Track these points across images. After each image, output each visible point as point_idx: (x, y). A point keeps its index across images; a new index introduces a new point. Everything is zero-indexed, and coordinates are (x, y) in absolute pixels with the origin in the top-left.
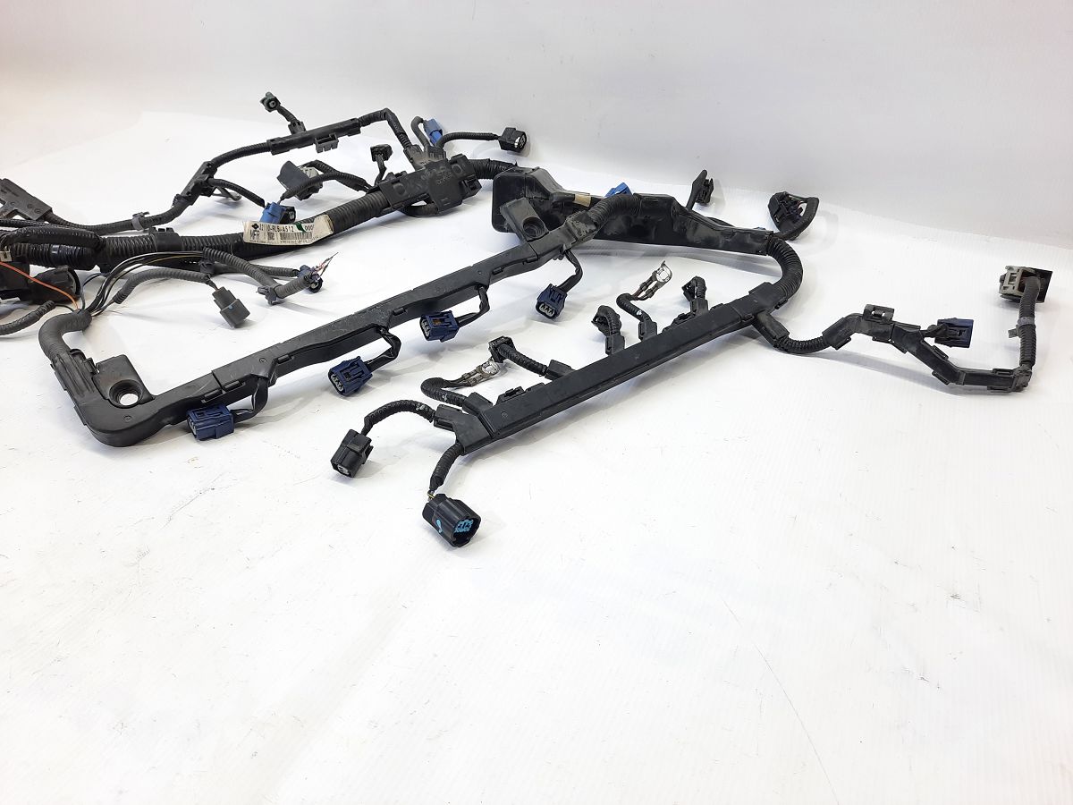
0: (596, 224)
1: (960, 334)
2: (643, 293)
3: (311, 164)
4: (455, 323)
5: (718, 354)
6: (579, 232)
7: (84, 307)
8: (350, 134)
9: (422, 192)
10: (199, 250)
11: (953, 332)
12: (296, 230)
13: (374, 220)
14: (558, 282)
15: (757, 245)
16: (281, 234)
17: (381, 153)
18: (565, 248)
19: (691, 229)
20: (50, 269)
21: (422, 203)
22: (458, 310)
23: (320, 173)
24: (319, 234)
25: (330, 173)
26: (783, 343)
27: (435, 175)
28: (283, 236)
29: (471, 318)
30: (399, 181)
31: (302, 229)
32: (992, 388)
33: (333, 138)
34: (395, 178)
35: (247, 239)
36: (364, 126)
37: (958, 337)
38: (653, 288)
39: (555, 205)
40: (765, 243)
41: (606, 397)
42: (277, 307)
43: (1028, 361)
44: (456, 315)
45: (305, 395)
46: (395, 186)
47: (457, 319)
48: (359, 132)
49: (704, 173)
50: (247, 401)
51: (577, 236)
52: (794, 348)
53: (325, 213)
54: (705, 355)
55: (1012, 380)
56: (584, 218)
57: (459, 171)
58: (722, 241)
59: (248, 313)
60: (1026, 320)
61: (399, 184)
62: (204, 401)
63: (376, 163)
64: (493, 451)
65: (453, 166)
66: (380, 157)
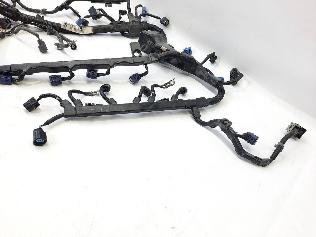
0: (159, 59)
1: (252, 140)
2: (165, 86)
3: (99, 10)
4: (96, 75)
5: (175, 115)
6: (152, 59)
7: (5, 32)
8: (117, 3)
9: (127, 29)
10: (47, 26)
11: (250, 138)
12: (80, 29)
13: (109, 33)
14: (140, 73)
15: (214, 83)
16: (74, 28)
17: (122, 13)
18: (145, 63)
19: (198, 70)
20: (5, 17)
21: (127, 32)
22: (100, 71)
23: (102, 13)
24: (87, 32)
25: (105, 14)
26: (197, 119)
27: (134, 25)
28: (75, 29)
29: (103, 75)
30: (120, 23)
31: (82, 29)
32: (252, 162)
33: (111, 3)
34: (120, 22)
35: (62, 27)
36: (122, 2)
37: (250, 140)
38: (168, 86)
39: (155, 48)
40: (216, 84)
41: (128, 115)
42: (59, 51)
43: (273, 158)
44: (98, 72)
45: (41, 81)
46: (118, 25)
47: (98, 74)
48: (120, 4)
49: (214, 53)
50: (17, 77)
51: (150, 60)
52: (199, 122)
53: (92, 26)
54: (171, 114)
55: (260, 162)
56: (155, 55)
57: (142, 26)
58: (205, 77)
59: (48, 50)
60: (281, 144)
61: (120, 24)
62: (4, 73)
63: (119, 15)
64: (77, 119)
65: (141, 24)
66: (121, 14)
